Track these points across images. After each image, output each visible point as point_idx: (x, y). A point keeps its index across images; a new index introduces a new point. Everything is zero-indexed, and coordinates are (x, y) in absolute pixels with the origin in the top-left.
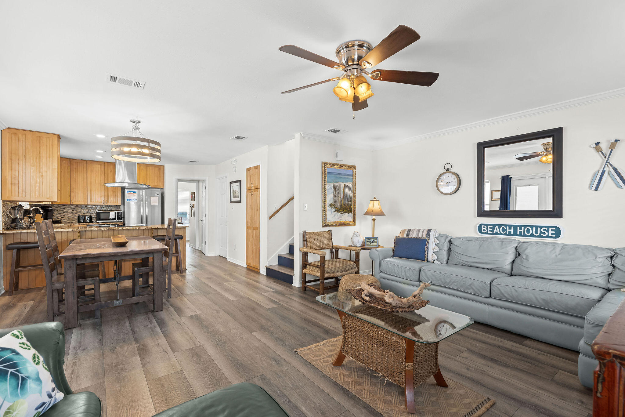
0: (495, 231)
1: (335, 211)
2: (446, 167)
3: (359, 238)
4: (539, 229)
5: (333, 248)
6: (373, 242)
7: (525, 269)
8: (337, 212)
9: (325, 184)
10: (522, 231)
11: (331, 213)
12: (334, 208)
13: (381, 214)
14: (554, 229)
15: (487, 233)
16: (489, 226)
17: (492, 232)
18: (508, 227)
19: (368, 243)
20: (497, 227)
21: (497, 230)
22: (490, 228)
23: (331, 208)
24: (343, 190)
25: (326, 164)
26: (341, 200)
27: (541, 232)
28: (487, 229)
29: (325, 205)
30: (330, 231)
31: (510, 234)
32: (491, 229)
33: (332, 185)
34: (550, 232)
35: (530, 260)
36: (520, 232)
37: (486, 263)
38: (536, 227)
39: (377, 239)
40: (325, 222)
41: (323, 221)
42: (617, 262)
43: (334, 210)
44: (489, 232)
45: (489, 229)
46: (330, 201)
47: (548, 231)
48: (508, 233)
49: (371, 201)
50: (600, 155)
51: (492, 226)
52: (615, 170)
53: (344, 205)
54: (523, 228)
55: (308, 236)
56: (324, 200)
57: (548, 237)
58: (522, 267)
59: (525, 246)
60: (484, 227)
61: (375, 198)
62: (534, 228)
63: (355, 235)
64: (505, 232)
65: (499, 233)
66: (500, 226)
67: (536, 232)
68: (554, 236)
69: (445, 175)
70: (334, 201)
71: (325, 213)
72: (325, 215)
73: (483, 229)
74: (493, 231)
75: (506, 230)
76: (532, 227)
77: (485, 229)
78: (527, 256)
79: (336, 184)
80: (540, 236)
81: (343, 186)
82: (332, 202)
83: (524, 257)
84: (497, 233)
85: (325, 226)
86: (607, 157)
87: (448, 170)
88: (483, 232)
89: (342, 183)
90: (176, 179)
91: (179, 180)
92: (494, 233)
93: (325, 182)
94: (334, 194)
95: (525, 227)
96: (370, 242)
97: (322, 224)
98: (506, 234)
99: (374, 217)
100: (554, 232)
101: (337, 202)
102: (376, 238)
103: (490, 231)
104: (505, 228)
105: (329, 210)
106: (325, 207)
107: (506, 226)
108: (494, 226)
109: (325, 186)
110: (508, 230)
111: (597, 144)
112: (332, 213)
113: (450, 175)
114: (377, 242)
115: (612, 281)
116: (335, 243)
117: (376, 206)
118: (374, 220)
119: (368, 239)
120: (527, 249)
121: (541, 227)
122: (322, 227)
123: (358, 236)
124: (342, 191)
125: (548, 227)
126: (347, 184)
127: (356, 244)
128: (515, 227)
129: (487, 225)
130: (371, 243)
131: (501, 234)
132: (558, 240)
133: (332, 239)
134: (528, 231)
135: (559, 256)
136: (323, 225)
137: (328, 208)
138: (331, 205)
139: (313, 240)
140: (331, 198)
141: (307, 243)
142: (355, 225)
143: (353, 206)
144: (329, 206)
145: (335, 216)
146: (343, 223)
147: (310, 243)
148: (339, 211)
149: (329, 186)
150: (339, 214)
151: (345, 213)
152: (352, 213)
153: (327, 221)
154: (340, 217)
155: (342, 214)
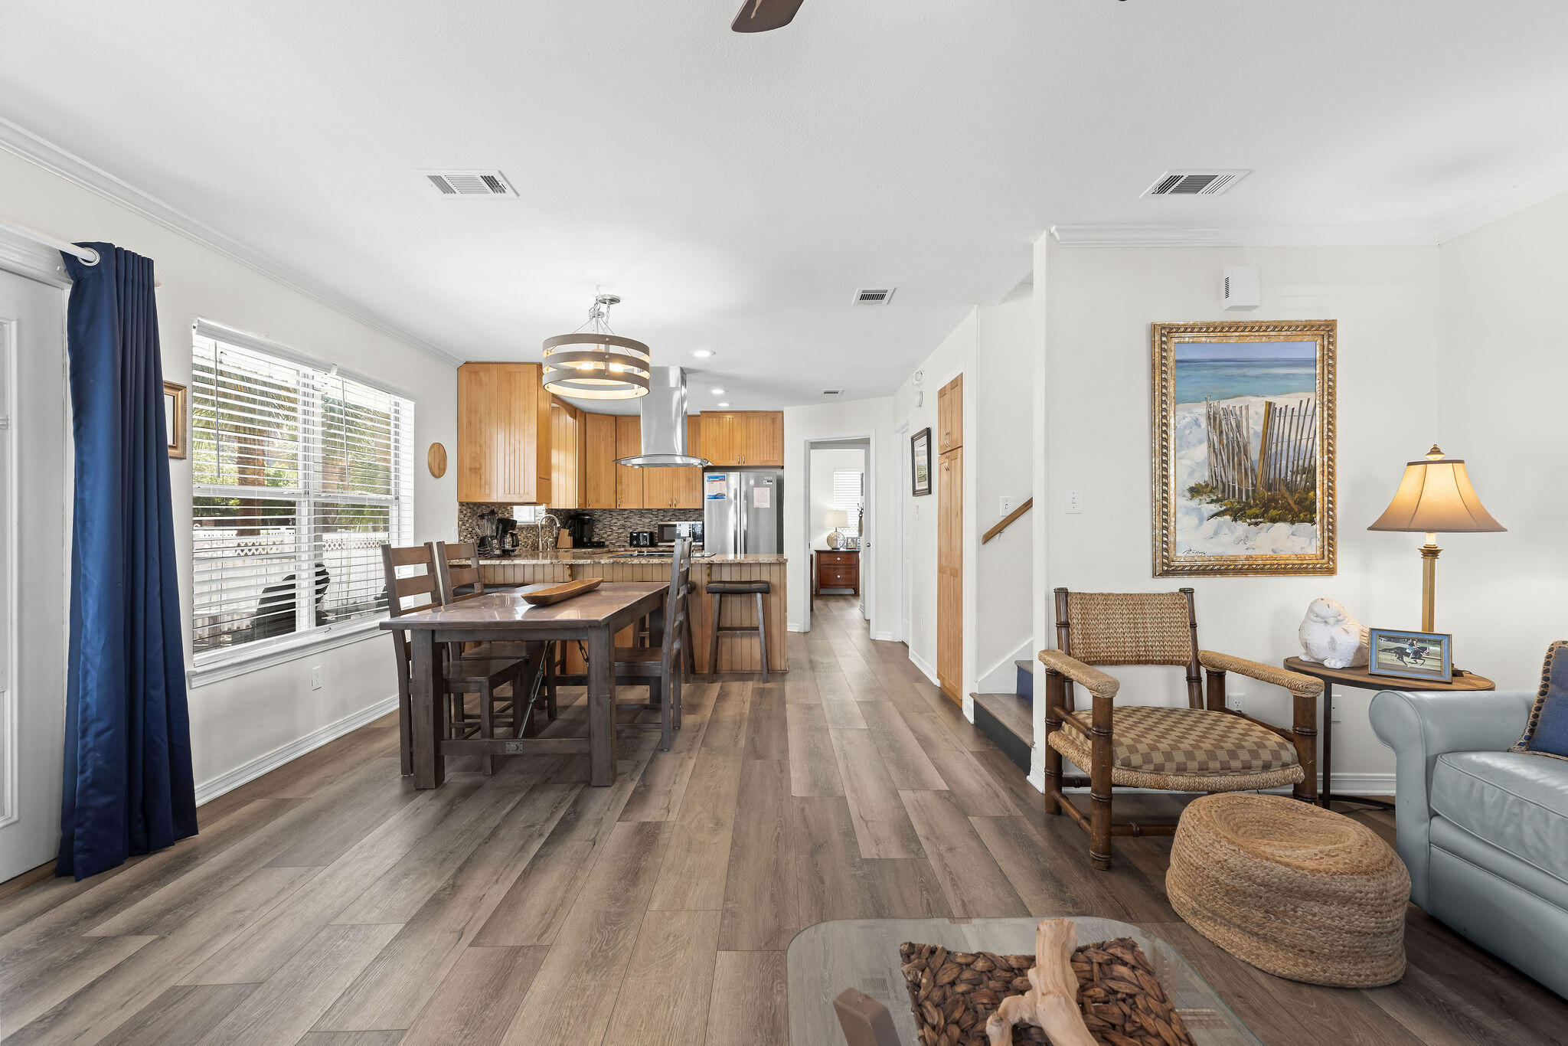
1: (1218, 514)
3: (1336, 632)
5: (1198, 664)
6: (1417, 655)
8: (1228, 518)
9: (1165, 409)
11: (1196, 522)
12: (1212, 501)
19: (1390, 659)
23: (1196, 500)
24: (1260, 429)
25: (1171, 330)
26: (1253, 470)
29: (1165, 491)
30: (1189, 592)
33: (1201, 410)
39: (1445, 641)
40: (1167, 558)
41: (1159, 554)
43: (1215, 508)
46: (1192, 473)
49: (1411, 463)
53: (1269, 487)
55: (1075, 610)
56: (1159, 471)
61: (1434, 452)
63: (1316, 615)
70: (1214, 475)
71: (1167, 520)
72: (1163, 528)
79: (1224, 404)
81: (1262, 410)
82: (1203, 476)
85: (1166, 574)
89: (1254, 399)
90: (805, 441)
91: (815, 445)
93: (1165, 401)
94: (1211, 445)
96: (1401, 653)
97: (1154, 566)
99: (1432, 540)
101: (1231, 475)
102: (1442, 640)
105: (1188, 511)
106: (1166, 498)
109: (1165, 416)
112: (1201, 520)
114: (1447, 657)
118: (1431, 552)
119: (1389, 639)
122: (1154, 575)
123: (1331, 621)
124: (1256, 433)
126: (1279, 402)
130: (1405, 659)
133: (1193, 626)
136: (1159, 569)
137: (1180, 502)
138: (1195, 491)
139: (1102, 627)
140: (1197, 463)
141: (1068, 634)
142: (1331, 571)
143: (1318, 492)
144: (1188, 495)
145: (1216, 533)
146: (1260, 562)
147: (1086, 636)
148: (1237, 514)
149: (1187, 415)
150: (1242, 527)
151: (1274, 520)
152: (1312, 521)
153: (1178, 555)
154: (1245, 539)
155: (1256, 524)
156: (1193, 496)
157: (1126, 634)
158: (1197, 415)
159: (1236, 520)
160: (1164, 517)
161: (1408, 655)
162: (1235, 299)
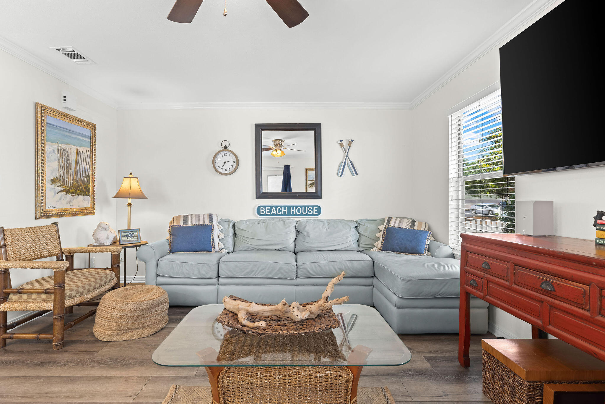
0: (272, 212)
1: (61, 191)
2: (224, 145)
3: (108, 232)
4: (306, 208)
5: (62, 253)
6: (132, 236)
7: (308, 245)
8: (64, 193)
9: (42, 143)
10: (294, 211)
11: (53, 194)
12: (59, 186)
13: (141, 196)
14: (317, 208)
15: (265, 215)
16: (267, 208)
17: (269, 214)
18: (283, 208)
19: (125, 239)
20: (274, 208)
21: (274, 211)
22: (268, 209)
23: (53, 185)
24: (75, 159)
25: (46, 109)
26: (72, 174)
27: (308, 211)
28: (265, 210)
29: (42, 180)
30: (56, 224)
31: (285, 215)
32: (269, 211)
33: (56, 147)
34: (314, 211)
35: (311, 236)
36: (293, 212)
37: (275, 244)
38: (305, 207)
39: (138, 231)
40: (43, 210)
41: (39, 208)
42: (361, 230)
43: (60, 189)
44: (267, 214)
45: (267, 211)
46: (52, 173)
47: (313, 210)
48: (283, 214)
49: (124, 178)
50: (343, 150)
51: (269, 208)
52: (351, 162)
53: (77, 182)
54: (295, 208)
55: (8, 238)
56: (39, 171)
57: (313, 215)
58: (305, 244)
59: (304, 223)
60: (262, 209)
61: (131, 174)
62: (303, 208)
64: (281, 213)
65: (276, 214)
66: (276, 207)
67: (305, 212)
68: (317, 214)
69: (223, 153)
70: (60, 175)
71: (43, 193)
72: (42, 196)
73: (261, 211)
74: (270, 212)
75: (281, 211)
76: (301, 207)
77: (263, 211)
78: (308, 233)
79: (64, 146)
80: (307, 215)
81: (76, 151)
82: (56, 175)
83: (305, 234)
84: (274, 215)
85: (42, 217)
86: (347, 152)
87: (225, 147)
88: (261, 214)
89: (73, 147)
92: (272, 214)
93: (42, 140)
94: (59, 162)
95: (296, 207)
96: (127, 236)
97: (36, 214)
98: (281, 215)
99: (130, 201)
100: (316, 211)
101: (66, 176)
102: (137, 230)
103: (268, 212)
104: (281, 209)
105: (51, 189)
106: (42, 183)
107: (281, 207)
108: (271, 207)
109: (42, 146)
110: (283, 211)
111: (341, 141)
112: (55, 194)
113: (228, 153)
114: (139, 236)
115: (361, 245)
116: (66, 245)
117: (135, 185)
118: (130, 205)
119: (124, 232)
120: (305, 227)
121: (308, 207)
122: (36, 218)
123: (108, 229)
124: (73, 160)
125: (313, 206)
126: (81, 149)
127: (103, 242)
128: (289, 207)
129: (265, 207)
130: (129, 238)
131: (277, 215)
132: (319, 217)
133: (59, 238)
134: (299, 211)
135: (329, 230)
136: (39, 215)
137: (48, 186)
138: (53, 181)
139: (21, 244)
140: (54, 169)
141: (6, 251)
142: (94, 213)
143: (91, 185)
144: (51, 182)
145: (60, 199)
146: (75, 211)
147: (14, 250)
148: (67, 192)
149: (50, 148)
150: (69, 196)
151: (78, 195)
152: (89, 195)
153: (46, 208)
154: (70, 202)
155: (73, 196)
156: (52, 183)
157: (31, 246)
158: (54, 148)
159: (67, 194)
160: (42, 191)
161: (129, 236)
162: (67, 104)
